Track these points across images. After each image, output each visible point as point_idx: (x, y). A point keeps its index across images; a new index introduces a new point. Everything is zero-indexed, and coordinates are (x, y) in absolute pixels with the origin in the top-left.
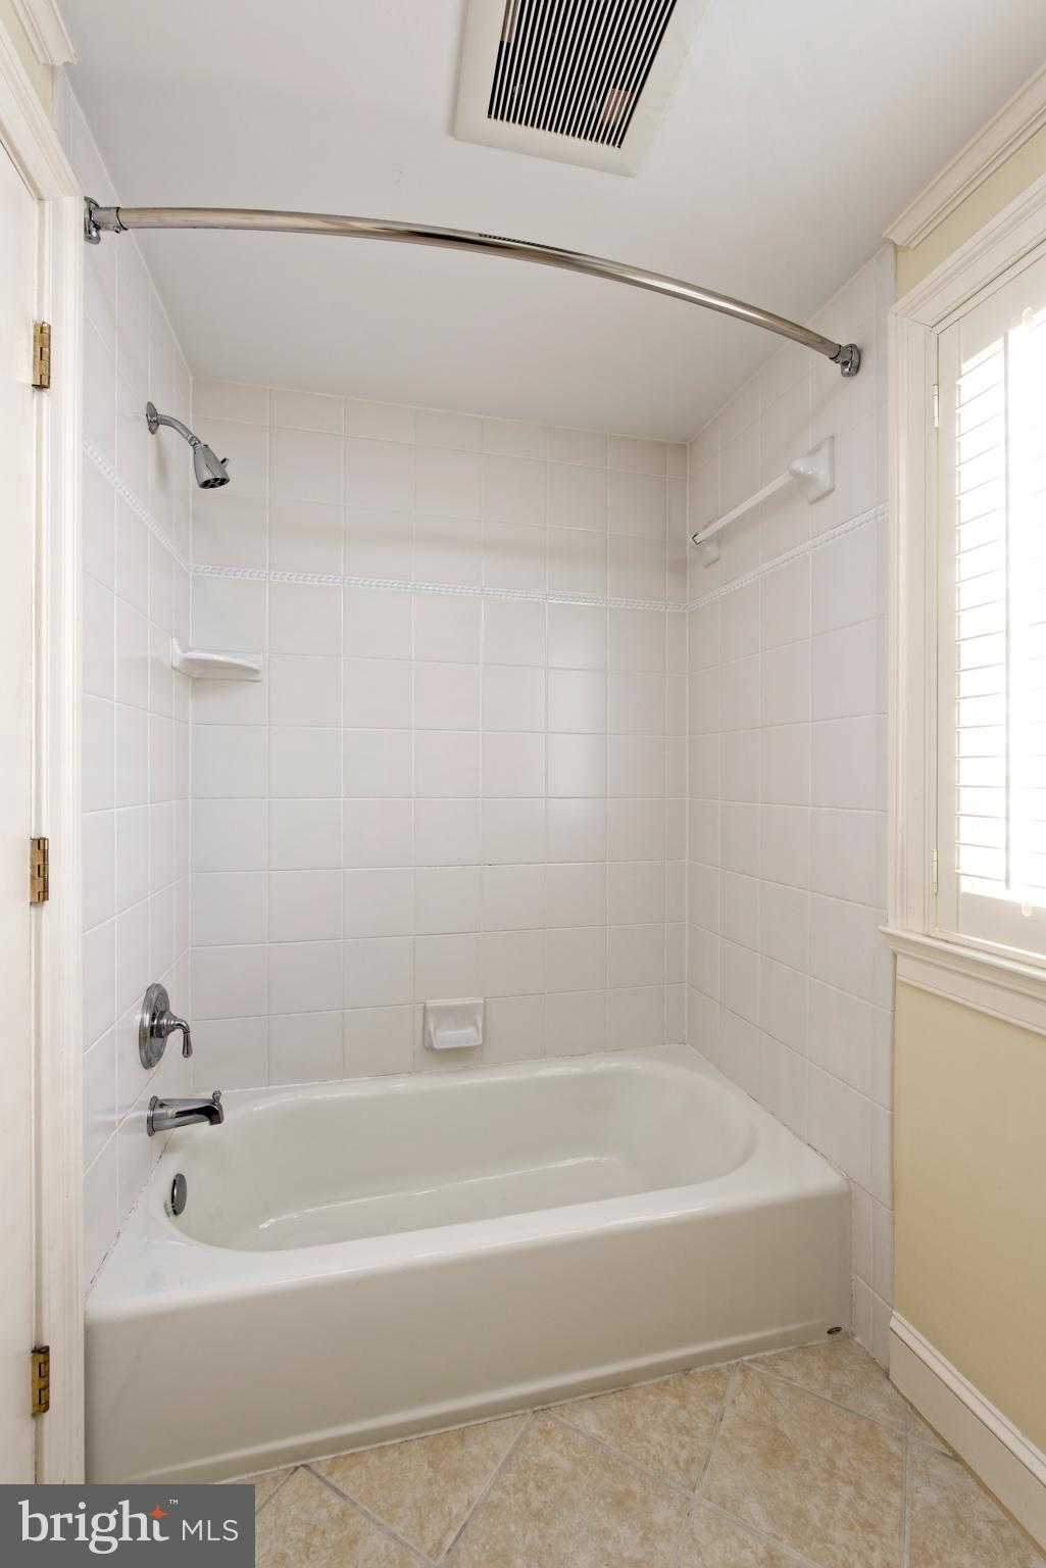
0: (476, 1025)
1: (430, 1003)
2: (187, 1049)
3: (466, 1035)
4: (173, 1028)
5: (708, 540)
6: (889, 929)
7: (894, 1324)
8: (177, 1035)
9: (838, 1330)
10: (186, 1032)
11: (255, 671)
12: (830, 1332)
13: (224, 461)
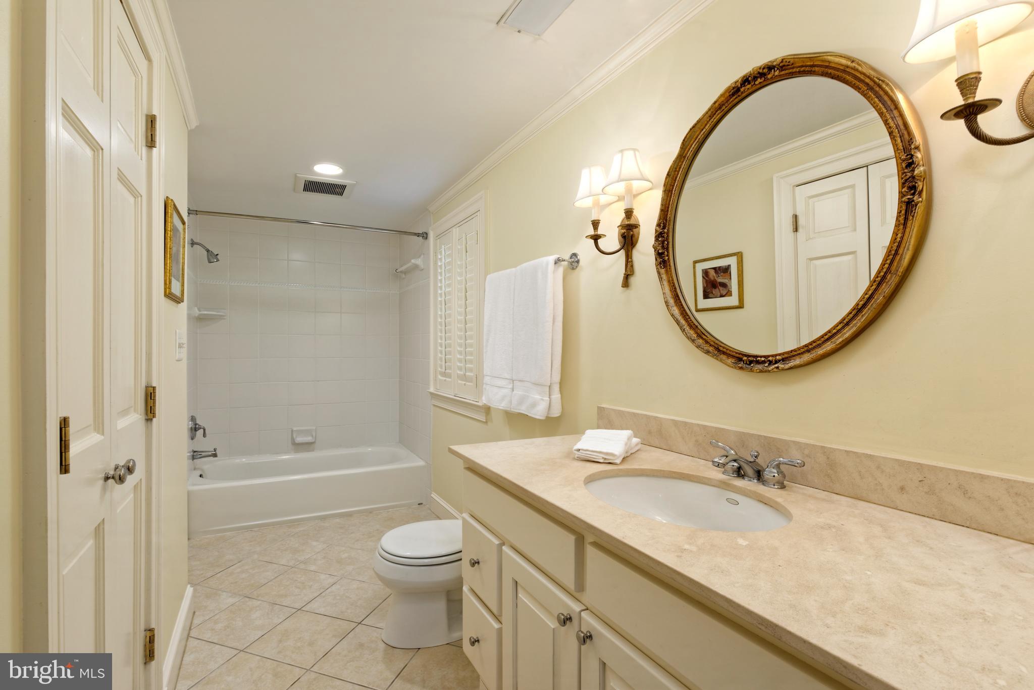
0: (312, 436)
1: (295, 429)
2: (204, 435)
3: (309, 439)
4: (201, 428)
5: (401, 272)
6: (430, 391)
7: (432, 495)
8: (201, 431)
9: (422, 504)
10: (204, 430)
11: (224, 316)
12: (419, 504)
13: (217, 255)
